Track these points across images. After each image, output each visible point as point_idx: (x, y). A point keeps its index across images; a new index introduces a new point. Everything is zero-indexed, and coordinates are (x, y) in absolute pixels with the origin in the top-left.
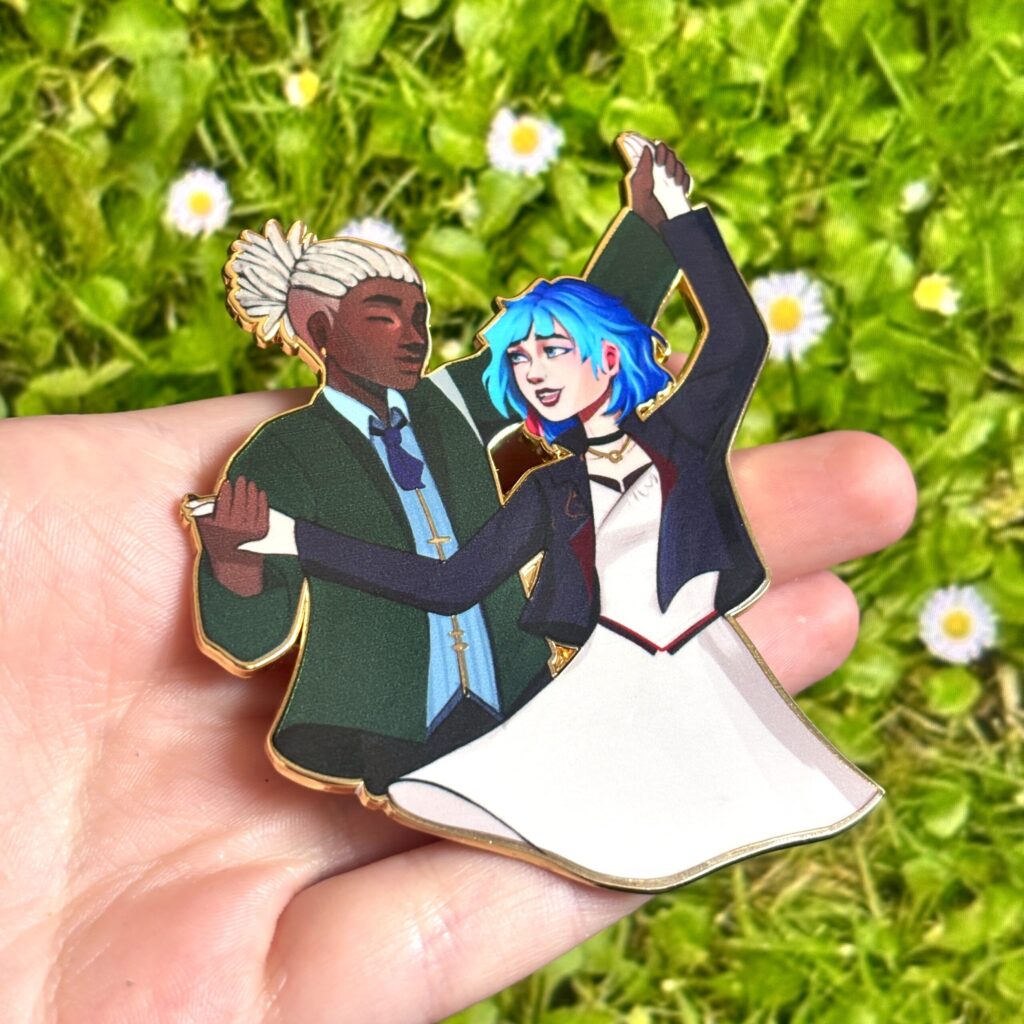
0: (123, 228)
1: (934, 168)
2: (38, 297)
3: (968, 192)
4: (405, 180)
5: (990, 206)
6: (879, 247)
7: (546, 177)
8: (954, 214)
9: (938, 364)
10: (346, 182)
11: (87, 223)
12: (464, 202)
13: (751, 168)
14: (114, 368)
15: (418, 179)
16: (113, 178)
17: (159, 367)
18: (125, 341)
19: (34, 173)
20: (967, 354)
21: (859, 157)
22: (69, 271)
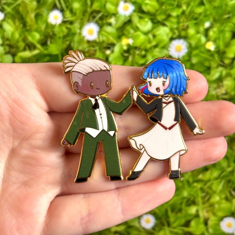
0: (39, 22)
1: (211, 19)
2: (20, 36)
3: (218, 25)
4: (100, 15)
5: (222, 28)
6: (199, 35)
7: (130, 16)
8: (215, 29)
9: (209, 60)
10: (87, 15)
11: (31, 20)
12: (112, 20)
13: (173, 17)
14: (36, 52)
15: (103, 15)
16: (38, 11)
17: (46, 52)
18: (39, 46)
19: (21, 9)
20: (215, 59)
21: (196, 16)
22: (27, 30)
